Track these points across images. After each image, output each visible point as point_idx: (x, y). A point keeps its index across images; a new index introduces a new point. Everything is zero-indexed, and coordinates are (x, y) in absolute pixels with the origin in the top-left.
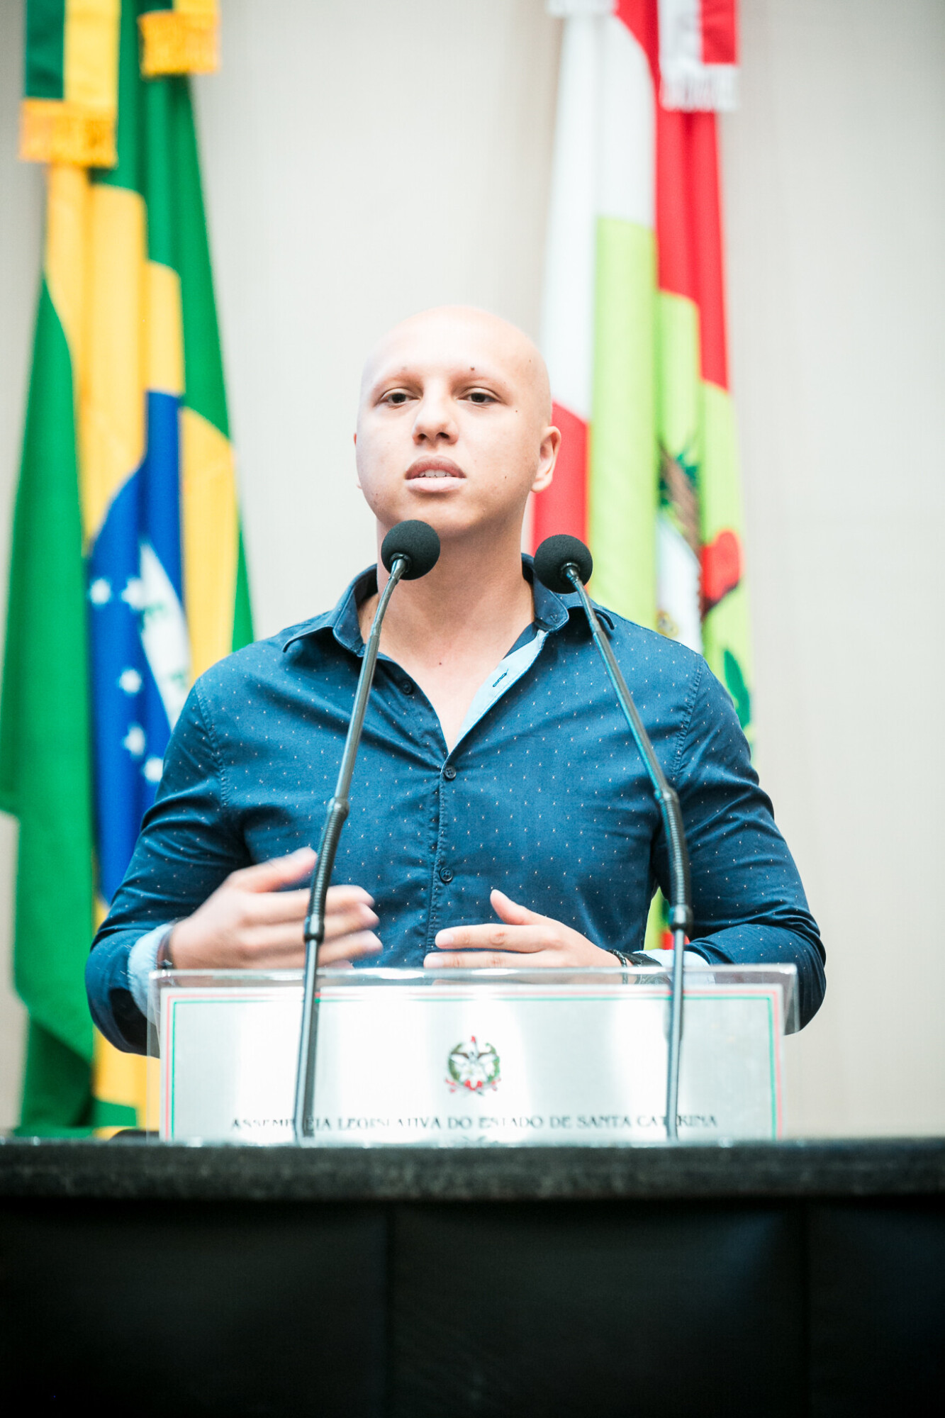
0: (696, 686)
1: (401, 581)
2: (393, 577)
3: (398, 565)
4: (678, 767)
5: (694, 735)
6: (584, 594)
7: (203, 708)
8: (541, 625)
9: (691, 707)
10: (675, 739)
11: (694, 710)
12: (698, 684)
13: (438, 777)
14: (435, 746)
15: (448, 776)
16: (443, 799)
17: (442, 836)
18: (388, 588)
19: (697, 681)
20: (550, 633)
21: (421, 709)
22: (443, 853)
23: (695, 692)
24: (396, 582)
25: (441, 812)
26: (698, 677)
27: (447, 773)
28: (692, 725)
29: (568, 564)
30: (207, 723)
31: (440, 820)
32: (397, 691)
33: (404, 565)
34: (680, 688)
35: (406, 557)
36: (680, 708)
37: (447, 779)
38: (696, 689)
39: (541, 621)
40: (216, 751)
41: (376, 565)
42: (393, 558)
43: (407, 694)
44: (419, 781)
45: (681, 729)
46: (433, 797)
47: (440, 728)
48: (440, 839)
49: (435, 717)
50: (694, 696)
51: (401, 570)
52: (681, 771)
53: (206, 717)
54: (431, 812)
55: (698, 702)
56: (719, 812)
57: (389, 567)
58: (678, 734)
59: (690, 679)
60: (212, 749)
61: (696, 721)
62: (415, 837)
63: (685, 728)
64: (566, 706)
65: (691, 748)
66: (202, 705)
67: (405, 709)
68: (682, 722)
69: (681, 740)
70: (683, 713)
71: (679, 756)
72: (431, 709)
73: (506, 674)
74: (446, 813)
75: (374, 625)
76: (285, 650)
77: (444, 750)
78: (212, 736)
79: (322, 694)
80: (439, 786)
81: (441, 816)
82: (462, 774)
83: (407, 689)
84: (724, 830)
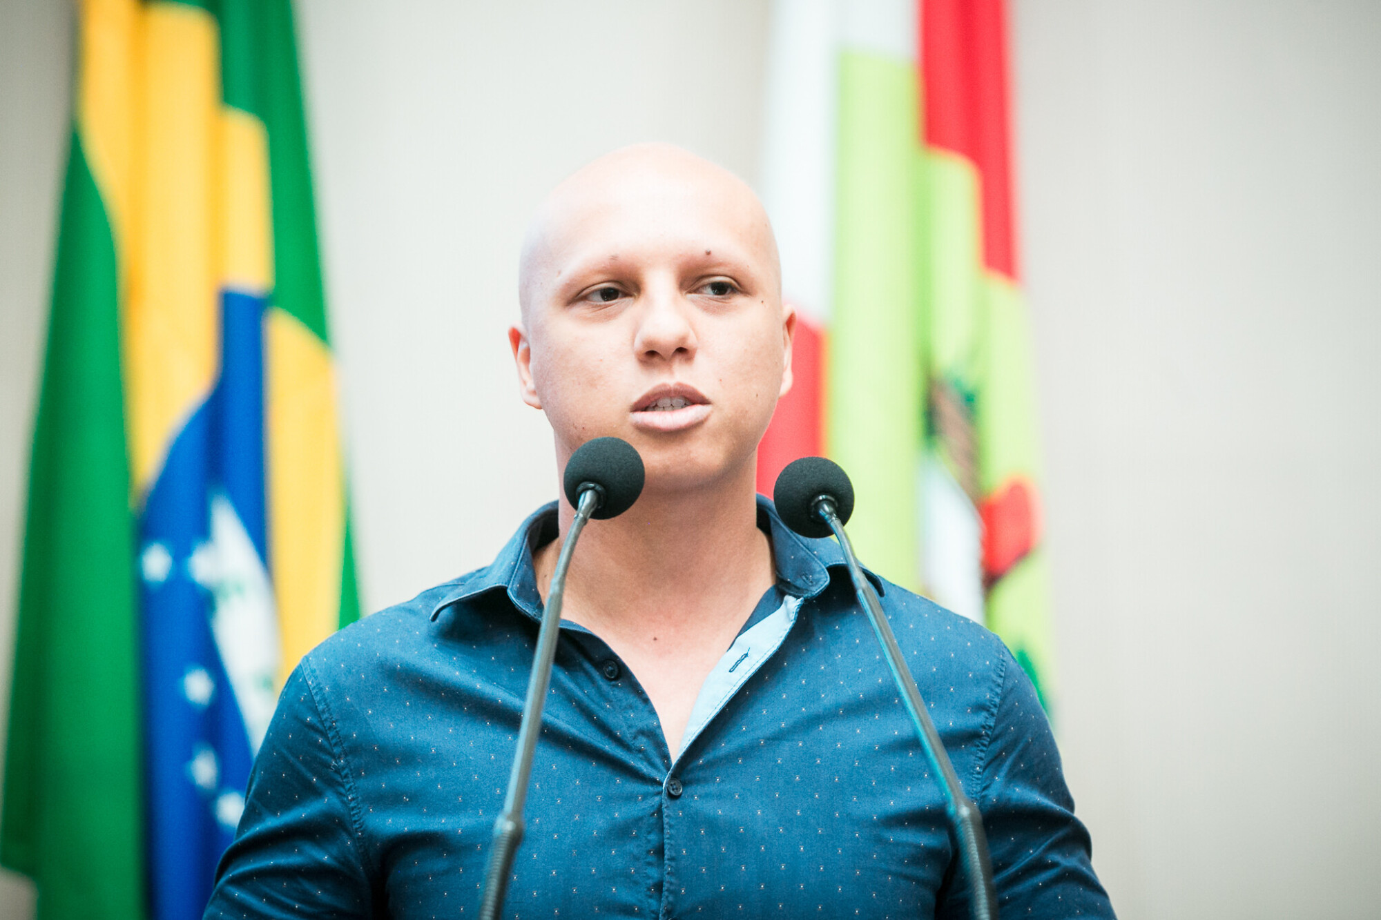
0: (1001, 676)
1: (591, 521)
2: (581, 515)
3: (587, 499)
4: (979, 788)
5: (999, 744)
6: (844, 537)
7: (317, 698)
8: (789, 589)
9: (995, 706)
10: (974, 749)
11: (999, 711)
12: (1003, 674)
13: (660, 793)
14: (652, 753)
15: (672, 792)
16: (668, 823)
17: (668, 873)
18: (574, 530)
19: (1002, 671)
20: (806, 600)
21: (632, 699)
22: (671, 898)
23: (999, 685)
24: (585, 521)
25: (666, 841)
26: (1002, 665)
27: (671, 787)
28: (996, 732)
29: (821, 498)
30: (326, 720)
31: (666, 852)
32: (596, 675)
33: (595, 499)
34: (979, 681)
35: (598, 488)
36: (980, 707)
37: (672, 797)
38: (1000, 681)
39: (789, 583)
40: (339, 758)
41: (556, 503)
42: (580, 488)
43: (611, 680)
44: (630, 798)
45: (982, 736)
46: (652, 820)
47: (659, 727)
48: (667, 878)
49: (652, 712)
50: (999, 690)
51: (591, 505)
52: (983, 794)
53: (323, 712)
54: (649, 841)
55: (1003, 699)
56: (1032, 853)
57: (574, 502)
58: (977, 743)
59: (993, 667)
60: (333, 756)
61: (1003, 725)
62: (628, 876)
63: (987, 735)
64: (827, 699)
65: (994, 764)
66: (316, 693)
67: (609, 701)
68: (984, 727)
69: (982, 751)
70: (985, 714)
71: (979, 773)
72: (646, 701)
73: (746, 655)
74: (673, 842)
75: (556, 579)
76: (434, 618)
77: (666, 757)
78: (333, 738)
80: (661, 805)
81: (666, 847)
82: (690, 790)
83: (611, 673)
84: (1041, 879)
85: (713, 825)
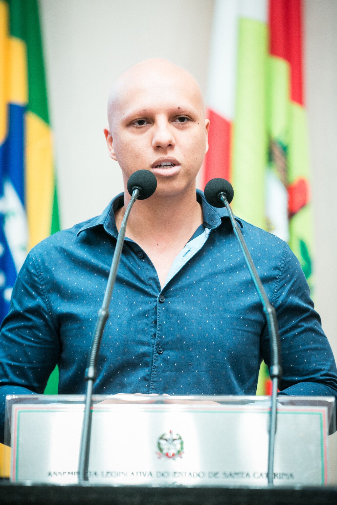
0: (284, 257)
2: (133, 198)
3: (135, 192)
4: (275, 298)
5: (283, 282)
6: (229, 208)
7: (36, 264)
8: (207, 226)
9: (282, 268)
10: (274, 283)
11: (283, 269)
12: (285, 256)
13: (156, 301)
14: (154, 286)
15: (161, 301)
16: (159, 312)
17: (158, 330)
20: (212, 230)
21: (148, 266)
22: (159, 339)
23: (283, 260)
24: (134, 200)
25: (158, 318)
26: (285, 253)
27: (160, 299)
28: (283, 277)
29: (221, 193)
30: (39, 272)
32: (135, 257)
33: (138, 192)
34: (276, 258)
35: (140, 188)
36: (276, 268)
37: (160, 302)
38: (284, 259)
39: (207, 224)
40: (43, 286)
41: (123, 193)
42: (133, 188)
43: (141, 259)
44: (146, 303)
45: (277, 278)
46: (153, 311)
47: (157, 276)
48: (158, 332)
49: (155, 271)
50: (283, 262)
51: (137, 195)
52: (276, 300)
53: (38, 269)
54: (152, 318)
55: (285, 265)
56: (294, 322)
58: (275, 281)
59: (282, 253)
60: (41, 285)
61: (284, 275)
62: (144, 331)
63: (279, 278)
64: (219, 266)
65: (282, 289)
66: (36, 262)
67: (139, 266)
68: (277, 275)
69: (277, 284)
70: (278, 271)
71: (276, 292)
72: (153, 267)
73: (190, 250)
74: (160, 319)
76: (78, 235)
77: (159, 287)
78: (41, 278)
79: (97, 257)
80: (156, 306)
81: (158, 321)
82: (168, 299)
83: (141, 256)
84: (296, 332)
85: (176, 313)
